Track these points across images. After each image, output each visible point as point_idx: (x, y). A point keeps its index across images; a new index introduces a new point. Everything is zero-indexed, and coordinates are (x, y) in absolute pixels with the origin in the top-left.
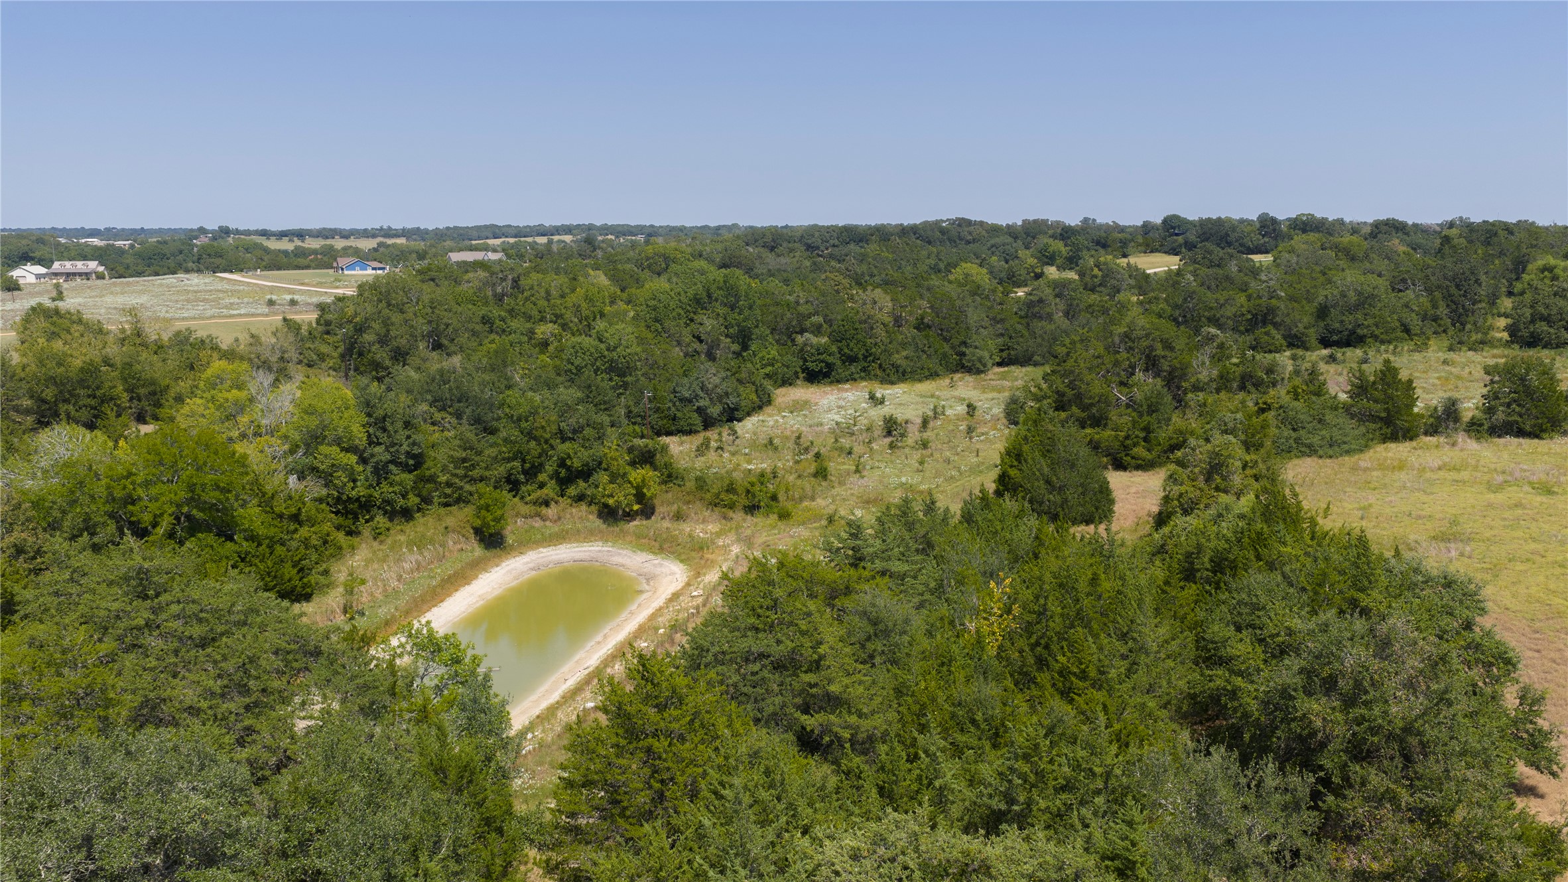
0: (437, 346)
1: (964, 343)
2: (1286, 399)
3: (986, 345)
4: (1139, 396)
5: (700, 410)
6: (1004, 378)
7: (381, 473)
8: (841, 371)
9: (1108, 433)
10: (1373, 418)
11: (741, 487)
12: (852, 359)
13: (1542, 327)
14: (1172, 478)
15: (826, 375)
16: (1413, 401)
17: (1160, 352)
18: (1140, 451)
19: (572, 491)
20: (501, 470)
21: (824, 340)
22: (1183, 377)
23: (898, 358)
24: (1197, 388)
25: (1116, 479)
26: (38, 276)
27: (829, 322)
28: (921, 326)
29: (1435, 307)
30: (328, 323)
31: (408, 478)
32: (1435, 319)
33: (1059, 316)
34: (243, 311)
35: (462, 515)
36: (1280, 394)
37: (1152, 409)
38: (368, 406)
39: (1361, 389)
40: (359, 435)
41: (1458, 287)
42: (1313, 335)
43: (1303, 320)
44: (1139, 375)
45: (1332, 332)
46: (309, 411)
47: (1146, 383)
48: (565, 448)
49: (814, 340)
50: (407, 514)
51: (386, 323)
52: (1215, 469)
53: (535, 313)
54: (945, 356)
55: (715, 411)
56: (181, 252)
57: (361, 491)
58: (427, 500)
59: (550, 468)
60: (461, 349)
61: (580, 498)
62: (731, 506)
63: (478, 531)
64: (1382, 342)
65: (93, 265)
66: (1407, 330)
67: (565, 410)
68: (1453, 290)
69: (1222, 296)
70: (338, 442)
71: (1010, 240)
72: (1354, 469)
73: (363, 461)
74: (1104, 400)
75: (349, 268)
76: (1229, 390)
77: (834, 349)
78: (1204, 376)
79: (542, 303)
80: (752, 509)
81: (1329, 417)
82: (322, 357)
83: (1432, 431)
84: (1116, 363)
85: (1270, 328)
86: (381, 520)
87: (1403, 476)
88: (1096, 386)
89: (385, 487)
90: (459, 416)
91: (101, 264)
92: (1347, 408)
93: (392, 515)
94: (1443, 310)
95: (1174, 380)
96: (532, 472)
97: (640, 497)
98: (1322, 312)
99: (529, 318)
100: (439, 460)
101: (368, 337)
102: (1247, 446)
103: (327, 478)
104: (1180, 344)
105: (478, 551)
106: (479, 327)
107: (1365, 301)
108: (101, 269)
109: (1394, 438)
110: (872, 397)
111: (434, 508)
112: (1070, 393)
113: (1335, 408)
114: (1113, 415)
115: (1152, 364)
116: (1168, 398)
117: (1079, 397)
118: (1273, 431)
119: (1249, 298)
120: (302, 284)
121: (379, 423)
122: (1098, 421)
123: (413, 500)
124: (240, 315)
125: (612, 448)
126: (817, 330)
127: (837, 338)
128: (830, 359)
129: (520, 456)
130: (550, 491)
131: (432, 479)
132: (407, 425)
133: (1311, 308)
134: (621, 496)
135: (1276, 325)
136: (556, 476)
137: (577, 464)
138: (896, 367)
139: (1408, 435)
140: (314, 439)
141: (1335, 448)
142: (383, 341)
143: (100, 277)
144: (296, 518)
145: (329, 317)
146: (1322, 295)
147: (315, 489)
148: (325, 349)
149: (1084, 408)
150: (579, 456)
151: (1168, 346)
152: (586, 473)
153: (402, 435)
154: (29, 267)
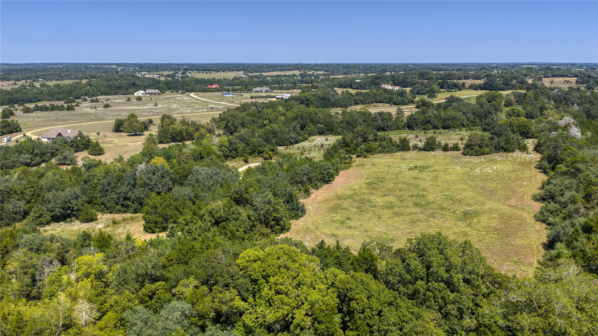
0: (243, 126)
2: (385, 143)
5: (290, 141)
7: (231, 151)
12: (328, 130)
15: (323, 133)
16: (409, 144)
17: (363, 134)
19: (260, 155)
20: (249, 151)
21: (323, 126)
22: (367, 139)
26: (143, 94)
27: (325, 122)
30: (221, 118)
31: (235, 152)
34: (201, 111)
35: (243, 158)
38: (229, 141)
40: (228, 145)
42: (440, 125)
43: (437, 123)
44: (359, 138)
45: (445, 125)
46: (221, 142)
47: (360, 140)
48: (259, 148)
49: (321, 126)
50: (234, 158)
51: (234, 122)
53: (264, 118)
55: (293, 141)
56: (176, 82)
57: (228, 154)
58: (237, 156)
59: (257, 151)
60: (247, 127)
61: (261, 156)
63: (244, 160)
65: (157, 91)
66: (463, 125)
67: (260, 142)
70: (225, 146)
73: (228, 149)
75: (225, 94)
77: (325, 128)
79: (266, 116)
81: (391, 147)
82: (220, 126)
84: (354, 136)
85: (428, 124)
86: (230, 158)
88: (348, 140)
89: (231, 153)
90: (243, 142)
91: (159, 90)
93: (232, 158)
94: (477, 121)
96: (254, 152)
97: (270, 156)
99: (263, 119)
100: (240, 150)
101: (230, 124)
103: (223, 152)
104: (369, 133)
105: (244, 163)
106: (251, 122)
107: (453, 119)
108: (159, 92)
111: (239, 157)
118: (379, 149)
120: (214, 100)
121: (231, 143)
123: (235, 155)
124: (200, 112)
125: (266, 149)
126: (322, 124)
127: (326, 125)
128: (323, 130)
129: (252, 149)
130: (256, 155)
131: (238, 152)
132: (235, 144)
134: (267, 156)
135: (431, 124)
136: (257, 153)
138: (338, 132)
140: (221, 146)
142: (233, 125)
143: (159, 94)
144: (219, 157)
145: (222, 117)
147: (222, 153)
148: (221, 124)
150: (261, 150)
152: (262, 152)
153: (234, 146)
154: (140, 91)
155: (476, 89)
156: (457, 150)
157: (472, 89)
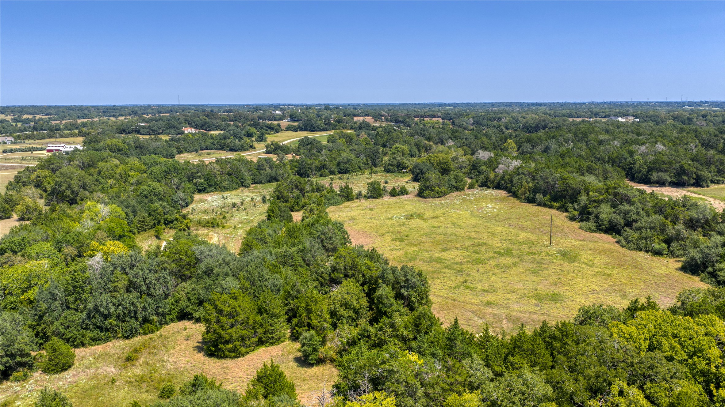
1: (242, 179)
2: (326, 193)
3: (248, 179)
4: (295, 195)
6: (256, 189)
8: (209, 189)
9: (289, 204)
10: (344, 196)
11: (210, 222)
12: (211, 186)
13: (390, 167)
14: (304, 213)
15: (204, 191)
16: (352, 192)
17: (298, 185)
18: (296, 207)
20: (152, 223)
21: (203, 180)
22: (304, 190)
23: (225, 184)
24: (307, 192)
25: (292, 213)
27: (203, 175)
28: (229, 174)
29: (367, 161)
32: (368, 164)
33: (267, 169)
36: (325, 192)
37: (298, 198)
39: (342, 190)
41: (374, 154)
42: (336, 170)
43: (333, 167)
44: (294, 190)
45: (342, 170)
47: (296, 192)
48: (166, 216)
49: (200, 180)
52: (312, 211)
54: (237, 183)
59: (163, 221)
62: (209, 226)
63: (156, 236)
64: (354, 172)
66: (360, 168)
68: (372, 156)
69: (312, 161)
71: (235, 128)
72: (339, 208)
74: (288, 196)
76: (314, 192)
77: (206, 183)
78: (308, 189)
80: (213, 227)
81: (335, 197)
83: (357, 198)
84: (289, 188)
85: (325, 169)
87: (348, 209)
88: (285, 193)
92: (339, 195)
94: (370, 162)
95: (302, 191)
96: (159, 223)
97: (187, 226)
98: (339, 164)
100: (137, 222)
102: (318, 205)
104: (303, 182)
105: (158, 240)
106: (96, 183)
107: (349, 161)
109: (349, 200)
110: (223, 197)
112: (280, 196)
113: (336, 195)
114: (290, 200)
115: (297, 187)
116: (301, 195)
117: (282, 196)
118: (323, 201)
119: (319, 161)
122: (287, 201)
125: (177, 216)
126: (200, 177)
127: (207, 179)
128: (205, 186)
129: (156, 219)
130: (162, 227)
133: (335, 163)
135: (326, 169)
136: (165, 223)
137: (169, 220)
138: (225, 187)
139: (352, 199)
141: (336, 204)
146: (338, 159)
149: (284, 199)
150: (169, 218)
151: (300, 183)
155: (295, 130)
156: (407, 194)
157: (290, 130)
